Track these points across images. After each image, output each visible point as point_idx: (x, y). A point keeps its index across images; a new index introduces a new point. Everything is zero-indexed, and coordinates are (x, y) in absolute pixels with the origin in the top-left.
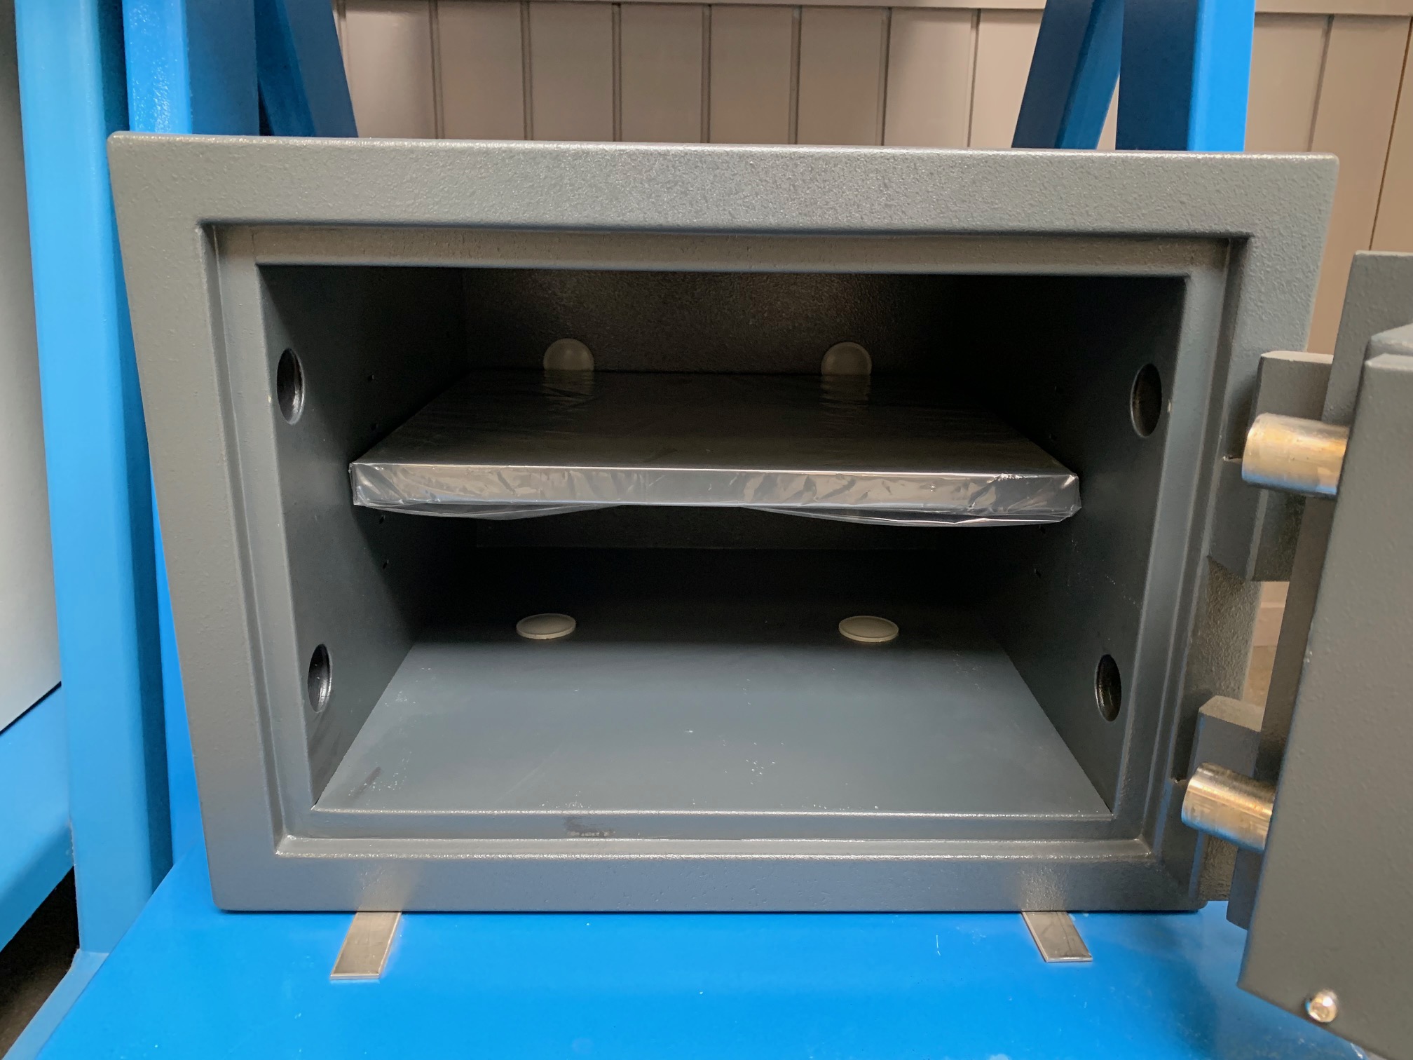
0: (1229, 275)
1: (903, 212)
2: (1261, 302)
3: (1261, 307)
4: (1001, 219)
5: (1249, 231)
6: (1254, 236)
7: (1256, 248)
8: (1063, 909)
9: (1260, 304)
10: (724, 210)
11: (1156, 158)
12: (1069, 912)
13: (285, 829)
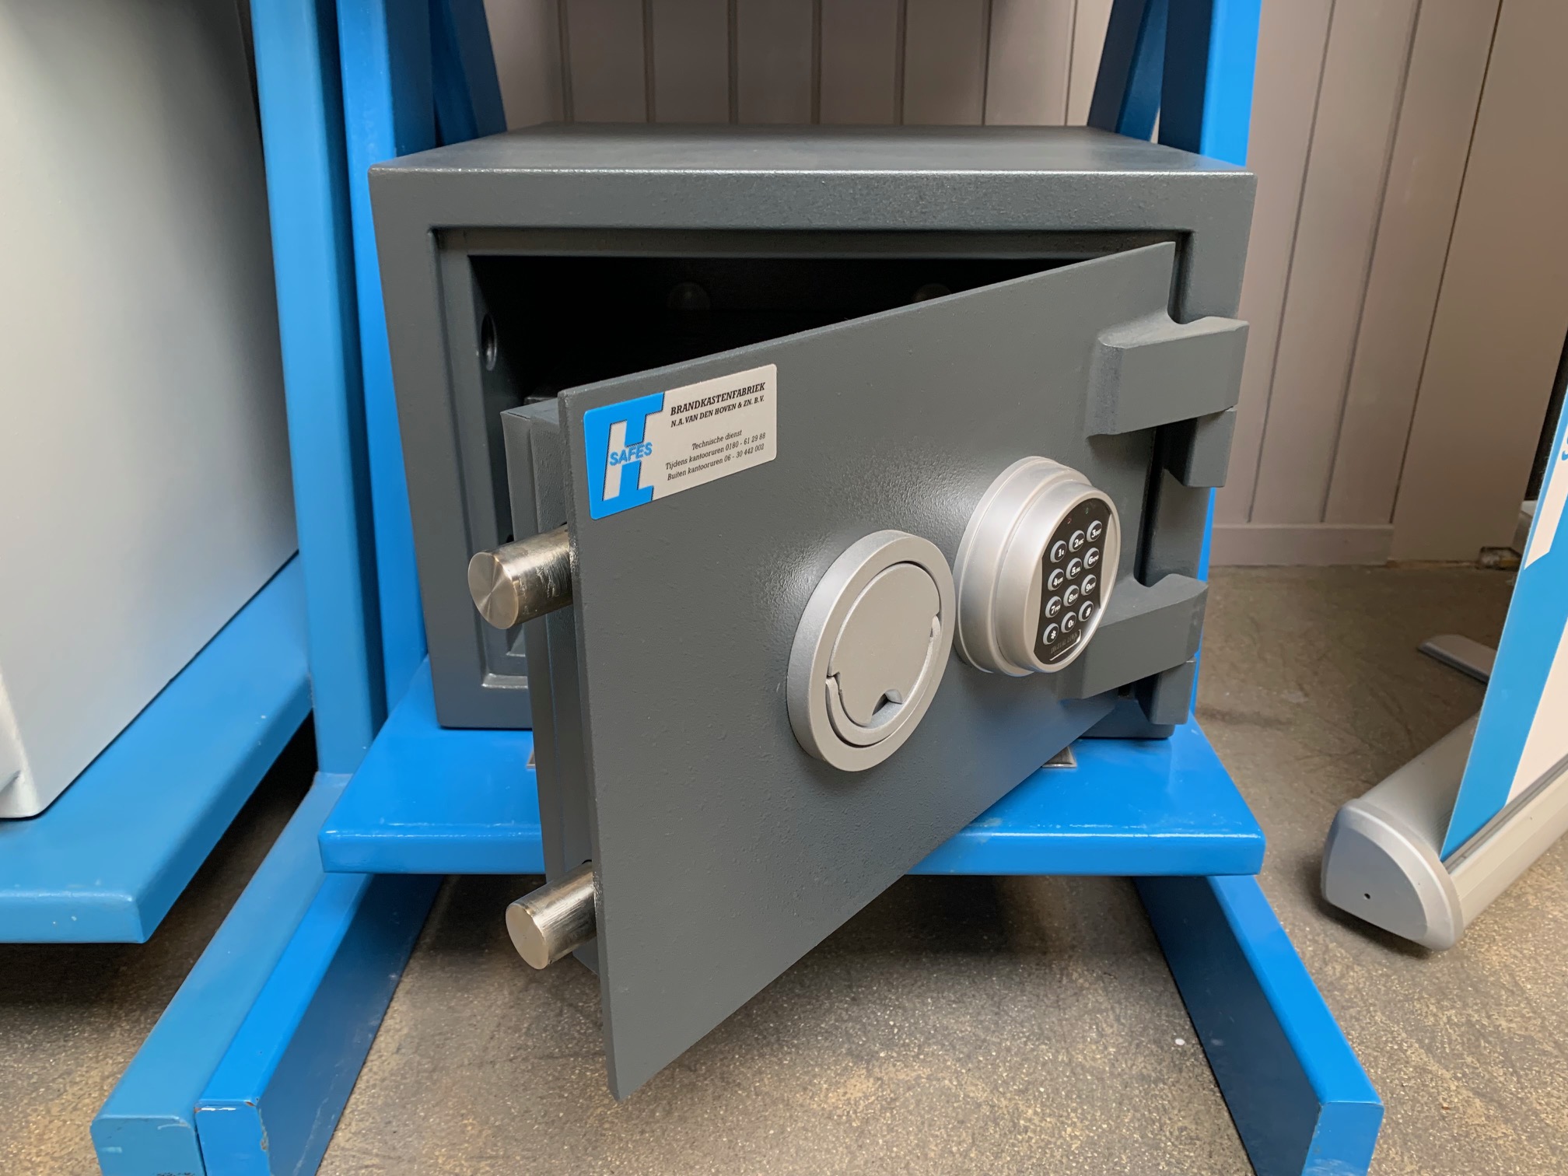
1: (934, 217)
4: (1006, 221)
5: (1191, 228)
6: (1195, 232)
7: (1197, 240)
10: (804, 216)
13: (488, 669)
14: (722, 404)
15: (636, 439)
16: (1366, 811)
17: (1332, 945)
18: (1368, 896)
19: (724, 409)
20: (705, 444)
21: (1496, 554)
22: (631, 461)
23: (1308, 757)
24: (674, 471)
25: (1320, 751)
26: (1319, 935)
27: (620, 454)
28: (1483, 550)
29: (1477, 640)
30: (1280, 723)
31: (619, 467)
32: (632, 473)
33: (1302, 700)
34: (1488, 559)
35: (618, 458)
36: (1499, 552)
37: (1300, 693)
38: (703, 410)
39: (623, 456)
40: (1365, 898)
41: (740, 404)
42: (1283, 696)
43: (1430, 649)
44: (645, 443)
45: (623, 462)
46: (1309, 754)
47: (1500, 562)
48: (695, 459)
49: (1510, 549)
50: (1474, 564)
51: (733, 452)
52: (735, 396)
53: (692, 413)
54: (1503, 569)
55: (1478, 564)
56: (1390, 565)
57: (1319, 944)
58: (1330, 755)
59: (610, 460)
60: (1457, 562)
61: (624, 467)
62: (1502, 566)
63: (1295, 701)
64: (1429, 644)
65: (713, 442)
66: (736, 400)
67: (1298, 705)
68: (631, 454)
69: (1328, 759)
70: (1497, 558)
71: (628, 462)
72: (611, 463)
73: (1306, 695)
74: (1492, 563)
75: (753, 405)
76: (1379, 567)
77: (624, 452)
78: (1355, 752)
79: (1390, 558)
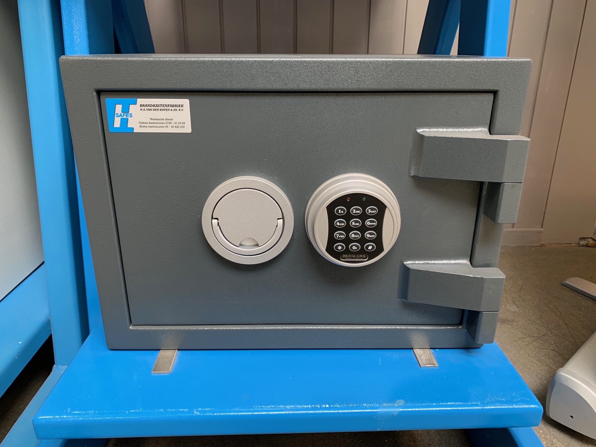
5: (498, 89)
6: (500, 91)
7: (501, 95)
10: (295, 83)
11: (461, 61)
12: (431, 349)
14: (162, 108)
15: (126, 110)
16: (567, 374)
17: (555, 441)
18: (572, 417)
19: (164, 110)
20: (155, 119)
21: (585, 240)
22: (124, 117)
23: (524, 338)
24: (142, 125)
25: (529, 335)
26: (547, 435)
27: (119, 114)
28: (580, 238)
29: (586, 279)
30: (509, 321)
31: (119, 118)
32: (125, 122)
33: (517, 309)
34: (583, 242)
35: (119, 115)
36: (587, 240)
37: (515, 306)
38: (155, 108)
39: (121, 115)
40: (571, 418)
41: (171, 109)
42: (507, 308)
43: (566, 284)
44: (129, 113)
45: (121, 117)
46: (524, 336)
47: (588, 244)
48: (151, 123)
49: (591, 238)
50: (577, 245)
51: (169, 125)
52: (169, 106)
53: (150, 108)
54: (589, 247)
55: (579, 245)
56: (542, 245)
57: (548, 440)
58: (534, 337)
59: (116, 115)
60: (570, 244)
61: (121, 118)
62: (589, 245)
63: (513, 310)
64: (567, 282)
65: (159, 120)
66: (170, 108)
67: (515, 312)
68: (124, 115)
69: (533, 338)
70: (587, 242)
71: (123, 117)
72: (116, 116)
73: (518, 307)
74: (584, 244)
75: (178, 111)
76: (537, 246)
77: (121, 114)
78: (545, 335)
79: (542, 243)
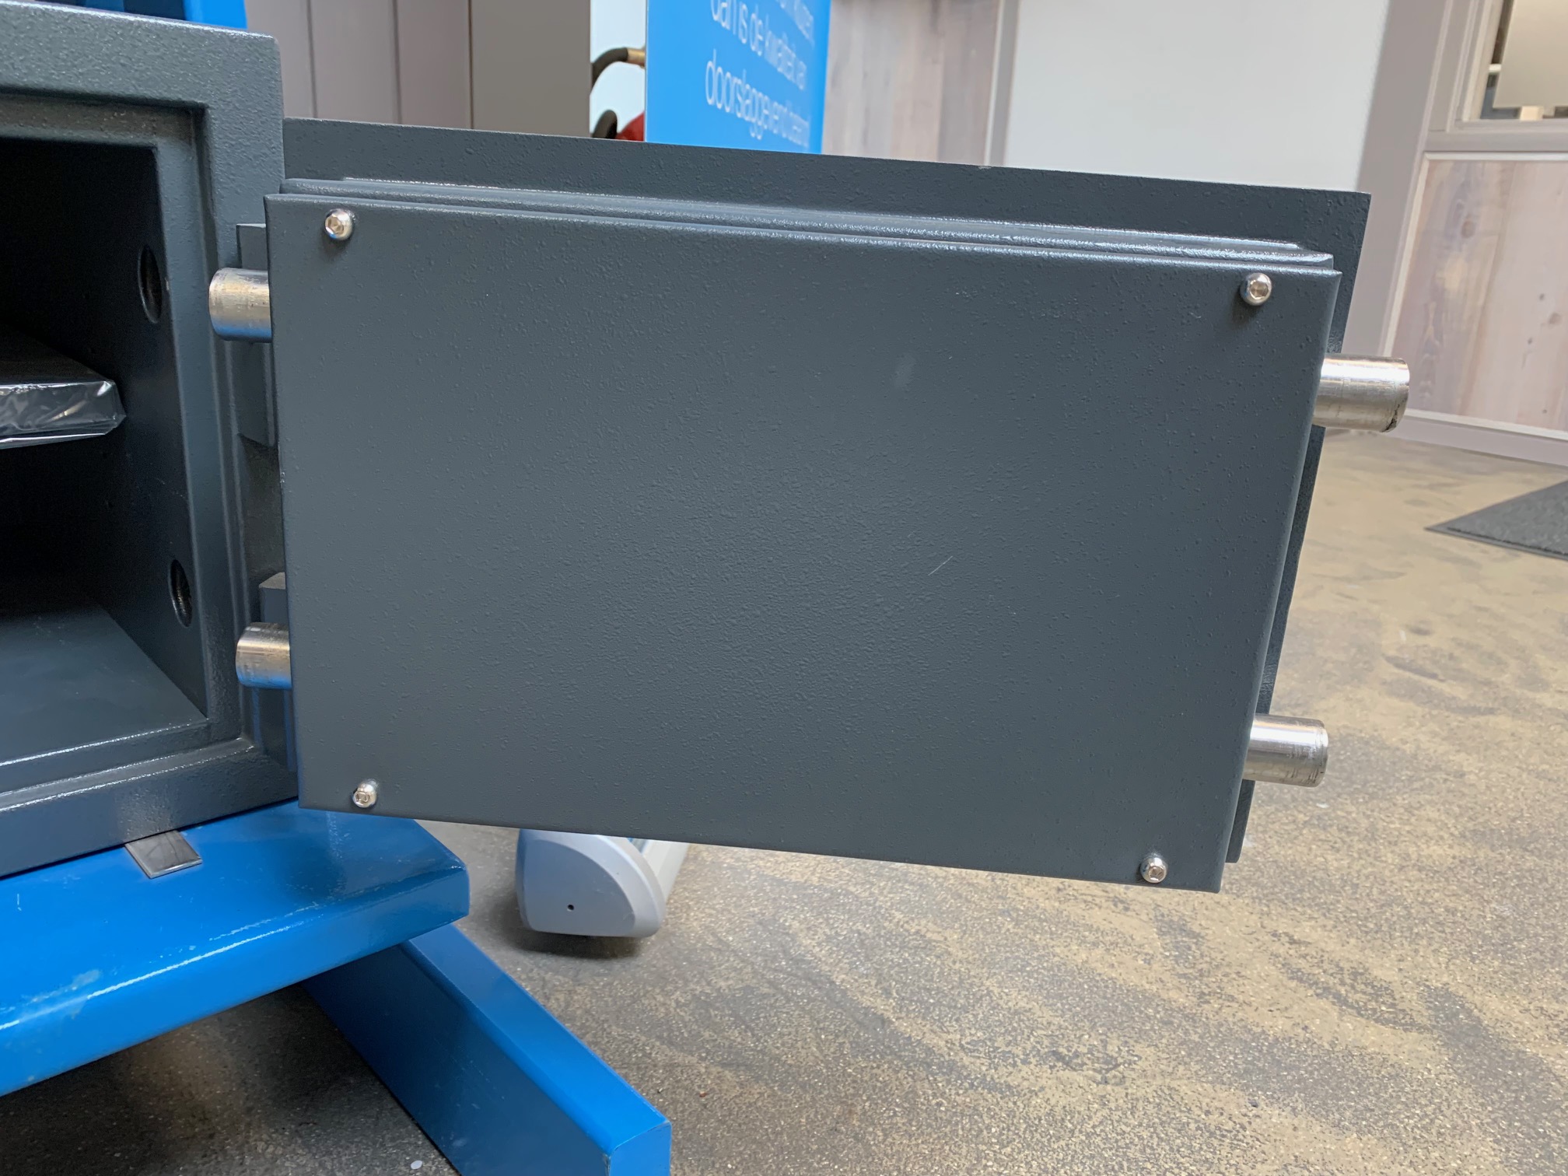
0: (198, 149)
2: (232, 174)
3: (234, 180)
5: (204, 102)
6: (208, 107)
7: (216, 119)
8: (172, 828)
9: (232, 177)
11: (81, 15)
12: (179, 830)
17: (548, 976)
18: (570, 907)
26: (531, 971)
40: (569, 910)
57: (535, 980)
